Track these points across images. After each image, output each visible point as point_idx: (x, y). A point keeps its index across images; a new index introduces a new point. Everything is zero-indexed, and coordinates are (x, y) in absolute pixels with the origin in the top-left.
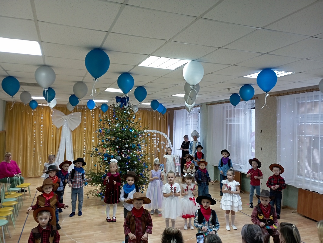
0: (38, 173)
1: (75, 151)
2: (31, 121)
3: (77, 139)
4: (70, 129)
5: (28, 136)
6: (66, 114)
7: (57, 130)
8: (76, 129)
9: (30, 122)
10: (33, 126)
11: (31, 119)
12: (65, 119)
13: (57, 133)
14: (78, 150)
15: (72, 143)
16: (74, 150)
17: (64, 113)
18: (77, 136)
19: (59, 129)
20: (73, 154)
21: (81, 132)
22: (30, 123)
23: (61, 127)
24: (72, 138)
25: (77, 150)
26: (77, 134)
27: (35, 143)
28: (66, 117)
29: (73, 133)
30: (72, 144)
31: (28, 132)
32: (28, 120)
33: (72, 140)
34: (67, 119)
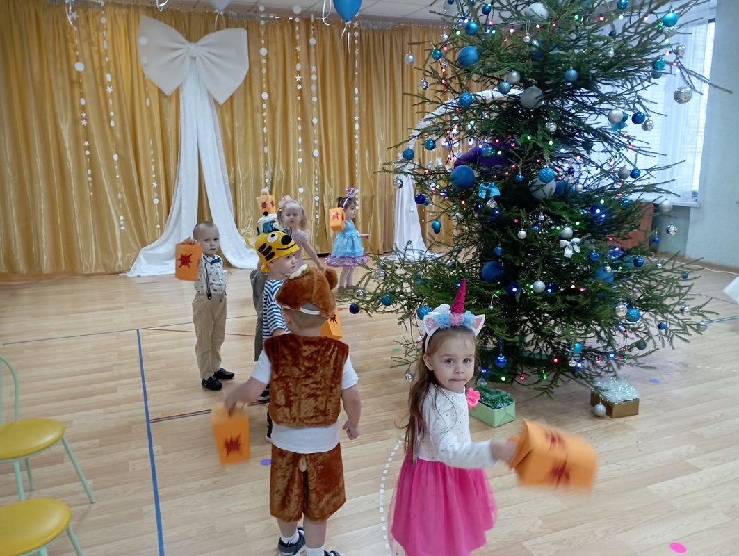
0: (117, 260)
1: (235, 180)
2: (62, 64)
4: (209, 94)
5: (61, 122)
6: (191, 37)
7: (165, 101)
8: (231, 98)
9: (59, 65)
10: (72, 83)
11: (60, 56)
12: (188, 61)
13: (164, 112)
14: (245, 178)
16: (232, 176)
17: (182, 33)
18: (237, 125)
19: (171, 96)
20: (229, 190)
21: (249, 110)
22: (62, 72)
23: (178, 91)
24: (219, 134)
25: (241, 178)
26: (236, 119)
27: (89, 148)
28: (193, 48)
29: (224, 110)
30: (223, 156)
31: (60, 108)
32: (51, 57)
33: (220, 141)
34: (195, 58)
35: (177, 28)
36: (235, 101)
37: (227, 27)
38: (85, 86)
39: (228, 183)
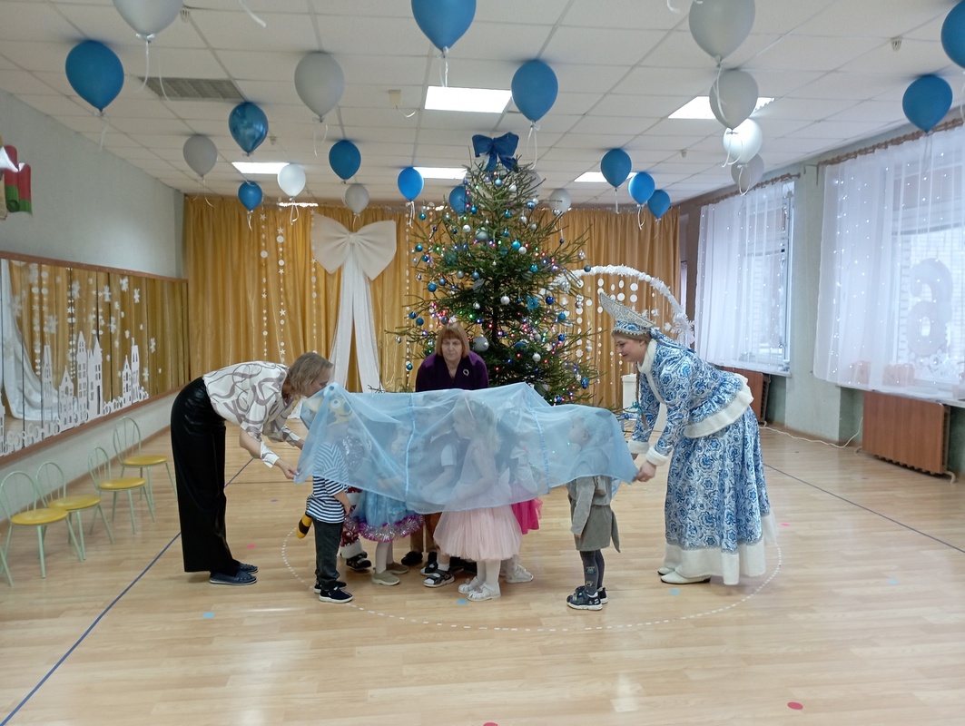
1: (382, 342)
3: (385, 307)
4: (365, 275)
5: (250, 297)
6: (352, 230)
7: (329, 278)
8: (383, 273)
9: (252, 253)
10: (260, 266)
11: (253, 246)
12: (348, 246)
13: (329, 285)
15: (372, 317)
16: (380, 339)
17: (346, 227)
18: (385, 296)
19: (335, 274)
20: (376, 350)
21: (398, 284)
22: (254, 259)
23: (340, 269)
26: (386, 292)
28: (353, 237)
29: (376, 284)
30: (373, 322)
31: (249, 285)
32: (246, 247)
33: (371, 310)
34: (353, 245)
35: (343, 223)
36: (386, 278)
37: (383, 220)
38: (269, 268)
39: (375, 344)
